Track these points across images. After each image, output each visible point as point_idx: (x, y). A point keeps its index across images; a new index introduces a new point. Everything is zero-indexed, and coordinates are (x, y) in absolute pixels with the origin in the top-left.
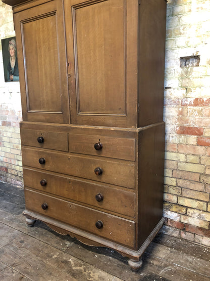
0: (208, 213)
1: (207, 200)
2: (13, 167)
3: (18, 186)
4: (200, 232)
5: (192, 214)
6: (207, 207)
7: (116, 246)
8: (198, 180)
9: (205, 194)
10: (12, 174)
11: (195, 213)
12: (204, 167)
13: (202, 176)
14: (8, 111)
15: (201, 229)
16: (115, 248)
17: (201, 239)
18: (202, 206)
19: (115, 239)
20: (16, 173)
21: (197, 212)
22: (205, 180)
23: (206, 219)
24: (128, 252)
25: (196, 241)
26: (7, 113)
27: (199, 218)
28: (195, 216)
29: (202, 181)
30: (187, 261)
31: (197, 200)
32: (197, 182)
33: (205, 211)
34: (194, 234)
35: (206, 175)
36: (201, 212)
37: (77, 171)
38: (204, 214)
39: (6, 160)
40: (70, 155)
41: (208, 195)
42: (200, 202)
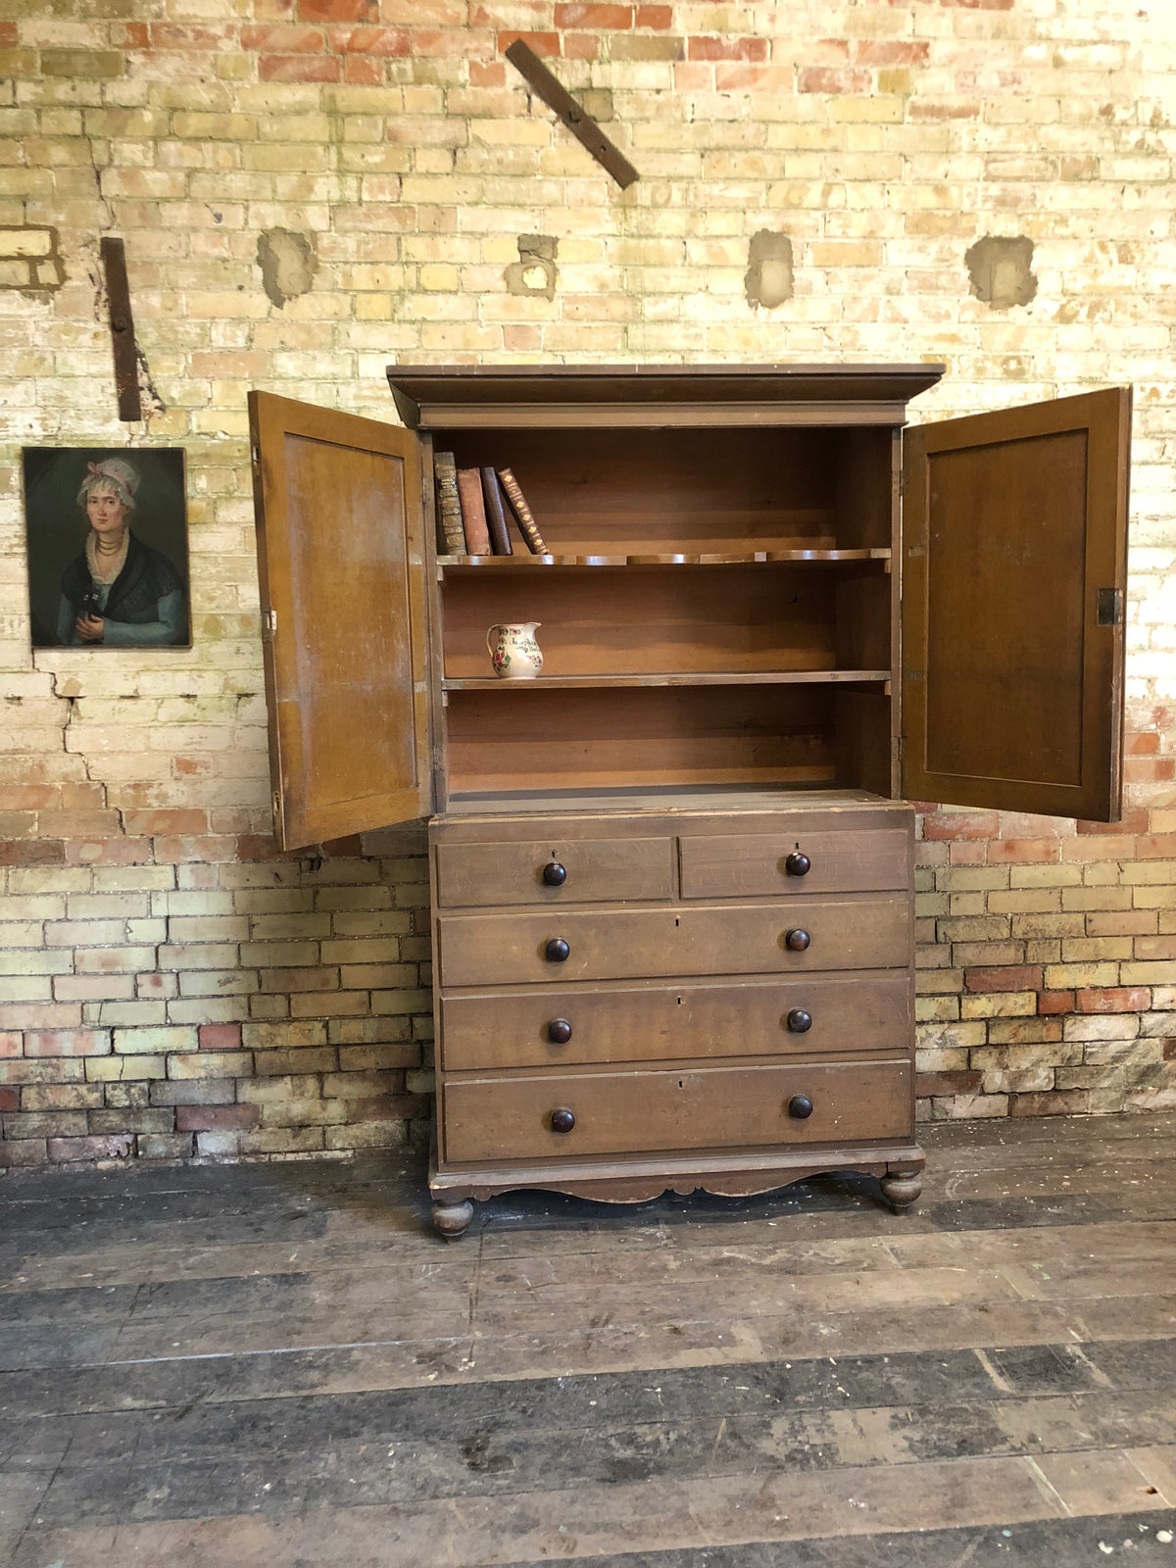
0: (964, 1025)
1: (958, 988)
2: (73, 1069)
3: (103, 1165)
4: (947, 1084)
5: (923, 1040)
6: (960, 1007)
7: (854, 1155)
8: (932, 938)
9: (952, 973)
10: (53, 1112)
11: (929, 1035)
12: (945, 896)
13: (939, 923)
14: (50, 790)
15: (947, 1075)
16: (853, 1160)
17: (949, 1106)
18: (947, 1009)
19: (852, 1135)
20: (93, 1098)
21: (935, 1030)
22: (950, 933)
23: (961, 1043)
24: (893, 1155)
25: (938, 1115)
26: (33, 798)
27: (942, 1047)
28: (932, 1043)
29: (941, 937)
30: (967, 1157)
31: (933, 995)
32: (931, 943)
33: (955, 1022)
34: (932, 1097)
35: (951, 919)
36: (946, 1025)
37: (710, 954)
38: (954, 1031)
39: (11, 1045)
40: (678, 910)
41: (961, 972)
42: (941, 999)
